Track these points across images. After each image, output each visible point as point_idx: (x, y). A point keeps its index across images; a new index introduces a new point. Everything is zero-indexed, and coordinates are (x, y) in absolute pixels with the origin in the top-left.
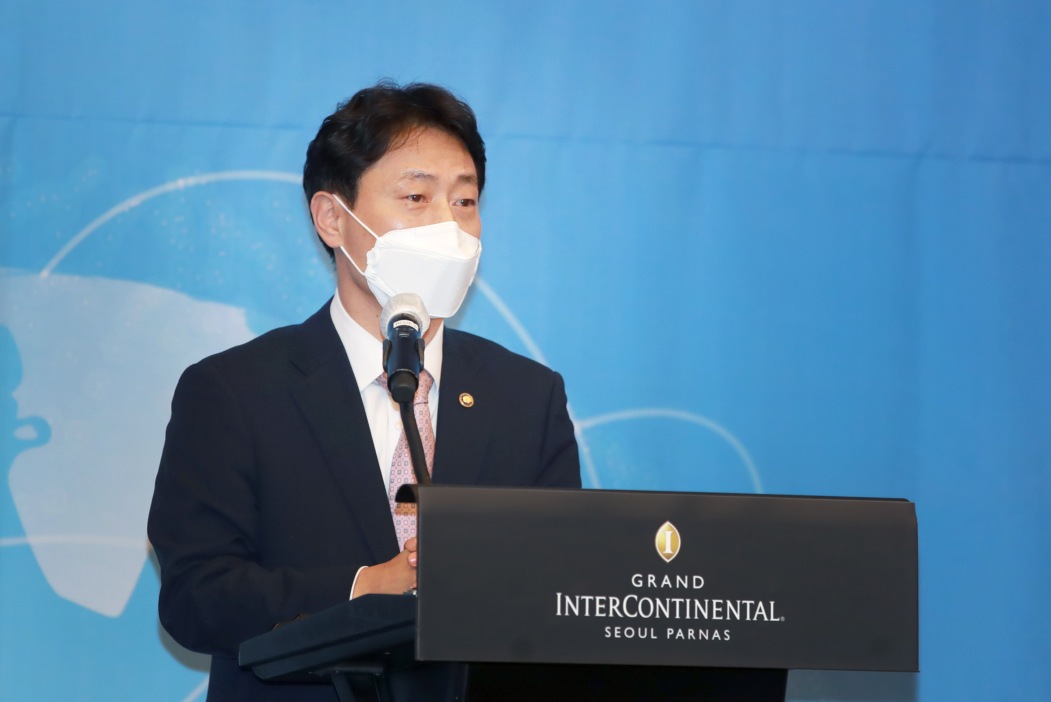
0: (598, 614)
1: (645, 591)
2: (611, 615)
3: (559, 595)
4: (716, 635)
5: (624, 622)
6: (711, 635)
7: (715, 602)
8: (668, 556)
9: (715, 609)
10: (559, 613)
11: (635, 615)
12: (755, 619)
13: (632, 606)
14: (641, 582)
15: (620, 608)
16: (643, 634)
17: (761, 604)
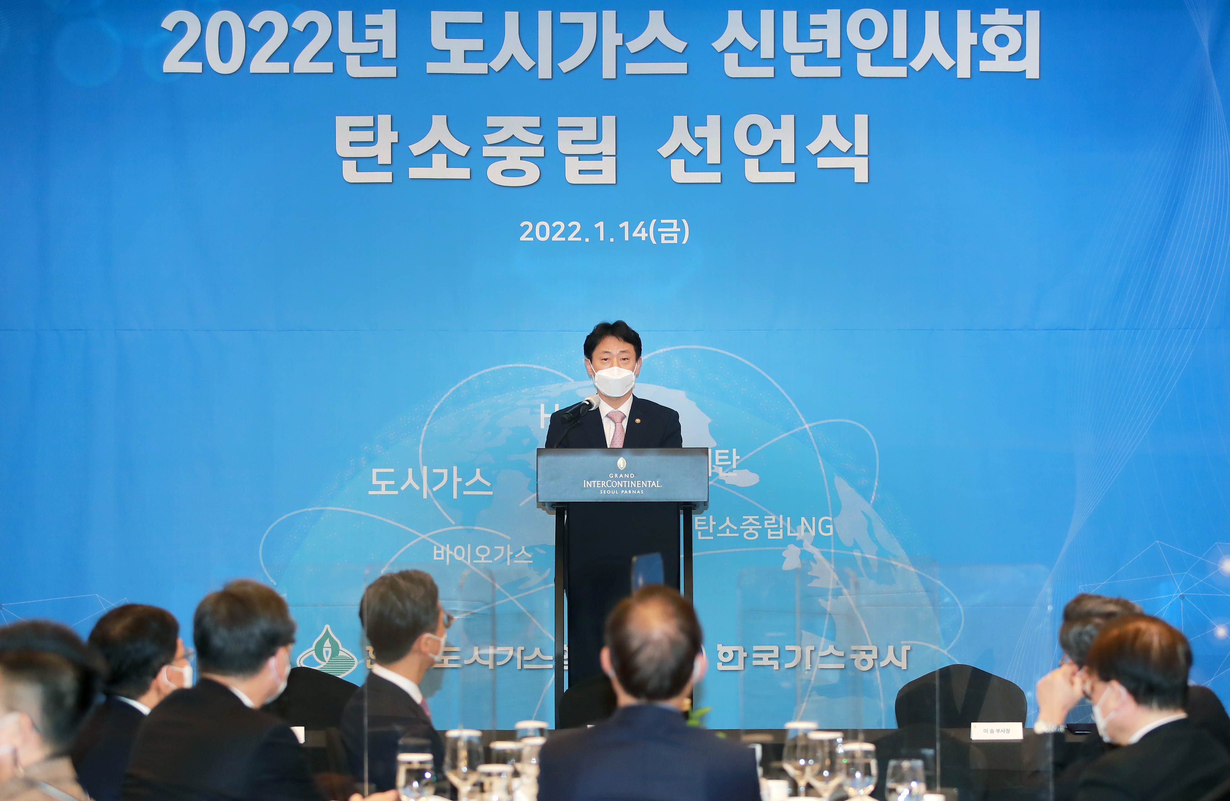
0: (598, 487)
1: (614, 479)
2: (602, 487)
3: (585, 481)
4: (638, 492)
5: (607, 489)
6: (636, 492)
7: (638, 482)
8: (622, 468)
9: (638, 484)
10: (585, 487)
11: (611, 486)
12: (652, 487)
13: (610, 484)
14: (612, 476)
15: (606, 484)
16: (613, 492)
17: (654, 482)
